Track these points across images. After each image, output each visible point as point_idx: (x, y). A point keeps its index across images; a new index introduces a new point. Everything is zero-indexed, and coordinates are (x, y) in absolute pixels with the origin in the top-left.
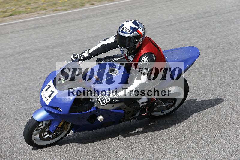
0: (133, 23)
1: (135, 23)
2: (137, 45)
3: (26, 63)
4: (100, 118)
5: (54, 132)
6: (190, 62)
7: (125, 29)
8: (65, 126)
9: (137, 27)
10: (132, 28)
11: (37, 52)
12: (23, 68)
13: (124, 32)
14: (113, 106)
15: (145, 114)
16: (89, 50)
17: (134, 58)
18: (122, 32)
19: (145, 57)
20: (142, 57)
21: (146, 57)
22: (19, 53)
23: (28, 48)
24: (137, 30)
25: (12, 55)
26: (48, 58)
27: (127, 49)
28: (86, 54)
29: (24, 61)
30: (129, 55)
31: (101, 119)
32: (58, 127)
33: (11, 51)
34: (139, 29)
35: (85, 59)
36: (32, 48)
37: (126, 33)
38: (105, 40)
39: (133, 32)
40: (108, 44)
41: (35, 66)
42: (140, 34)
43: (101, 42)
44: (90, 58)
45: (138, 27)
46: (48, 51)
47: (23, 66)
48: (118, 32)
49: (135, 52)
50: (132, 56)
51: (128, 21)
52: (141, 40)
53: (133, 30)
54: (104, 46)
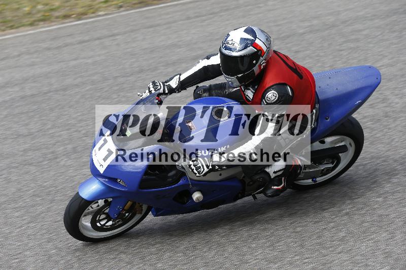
0: (246, 31)
2: (256, 69)
3: (357, 40)
4: (197, 196)
5: (117, 218)
6: (362, 95)
7: (230, 42)
8: (137, 206)
9: (253, 38)
10: (243, 40)
11: (376, 21)
12: (351, 48)
13: (230, 49)
14: (220, 175)
15: (279, 187)
16: (180, 75)
18: (226, 48)
20: (267, 91)
21: (273, 91)
22: (344, 22)
23: (361, 13)
25: (333, 26)
26: (394, 31)
28: (174, 84)
29: (353, 37)
30: (247, 88)
31: (197, 199)
32: (123, 209)
33: (331, 19)
34: (257, 41)
35: (172, 91)
36: (369, 14)
37: (234, 50)
38: (208, 58)
39: (246, 47)
40: (213, 65)
41: (371, 45)
42: (260, 50)
43: (201, 61)
44: (181, 90)
45: (255, 37)
46: (395, 19)
47: (352, 45)
50: (251, 89)
51: (236, 29)
52: (262, 61)
53: (245, 43)
54: (205, 68)
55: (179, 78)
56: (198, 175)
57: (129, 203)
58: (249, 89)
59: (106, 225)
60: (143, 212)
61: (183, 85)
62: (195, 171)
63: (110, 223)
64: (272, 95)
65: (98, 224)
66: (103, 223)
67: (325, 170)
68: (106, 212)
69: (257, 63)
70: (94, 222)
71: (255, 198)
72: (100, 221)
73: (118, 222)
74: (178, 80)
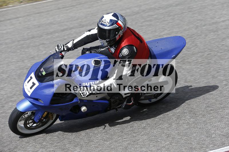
0: (113, 15)
1: (115, 15)
2: (117, 37)
3: (151, 21)
4: (84, 109)
5: (38, 122)
6: (176, 52)
7: (104, 21)
8: (50, 115)
9: (116, 20)
10: (111, 20)
12: (147, 25)
13: (104, 25)
14: (97, 97)
15: (131, 104)
16: (74, 40)
17: (115, 50)
18: (102, 24)
19: (125, 49)
20: (122, 49)
22: (144, 11)
23: (153, 6)
24: (116, 22)
25: (138, 13)
26: (171, 16)
27: (107, 41)
28: (70, 45)
29: (148, 19)
30: (111, 46)
31: (84, 110)
32: (42, 117)
33: (137, 9)
34: (119, 22)
35: (69, 49)
36: (157, 6)
37: (106, 26)
38: (89, 31)
39: (112, 25)
40: (92, 35)
41: (158, 23)
42: (120, 26)
43: (85, 33)
44: (74, 49)
45: (118, 19)
47: (148, 23)
48: (98, 24)
49: (117, 44)
50: (114, 47)
51: (108, 14)
52: (121, 33)
53: (112, 22)
54: (88, 37)
55: (73, 42)
56: (83, 96)
57: (46, 113)
58: (113, 48)
59: (33, 126)
60: (54, 119)
61: (76, 46)
62: (82, 95)
63: (35, 125)
64: (125, 51)
65: (28, 126)
66: (31, 125)
67: (156, 95)
68: (32, 118)
69: (118, 34)
70: (25, 124)
71: (117, 110)
72: (29, 123)
73: (39, 124)
74: (72, 43)
